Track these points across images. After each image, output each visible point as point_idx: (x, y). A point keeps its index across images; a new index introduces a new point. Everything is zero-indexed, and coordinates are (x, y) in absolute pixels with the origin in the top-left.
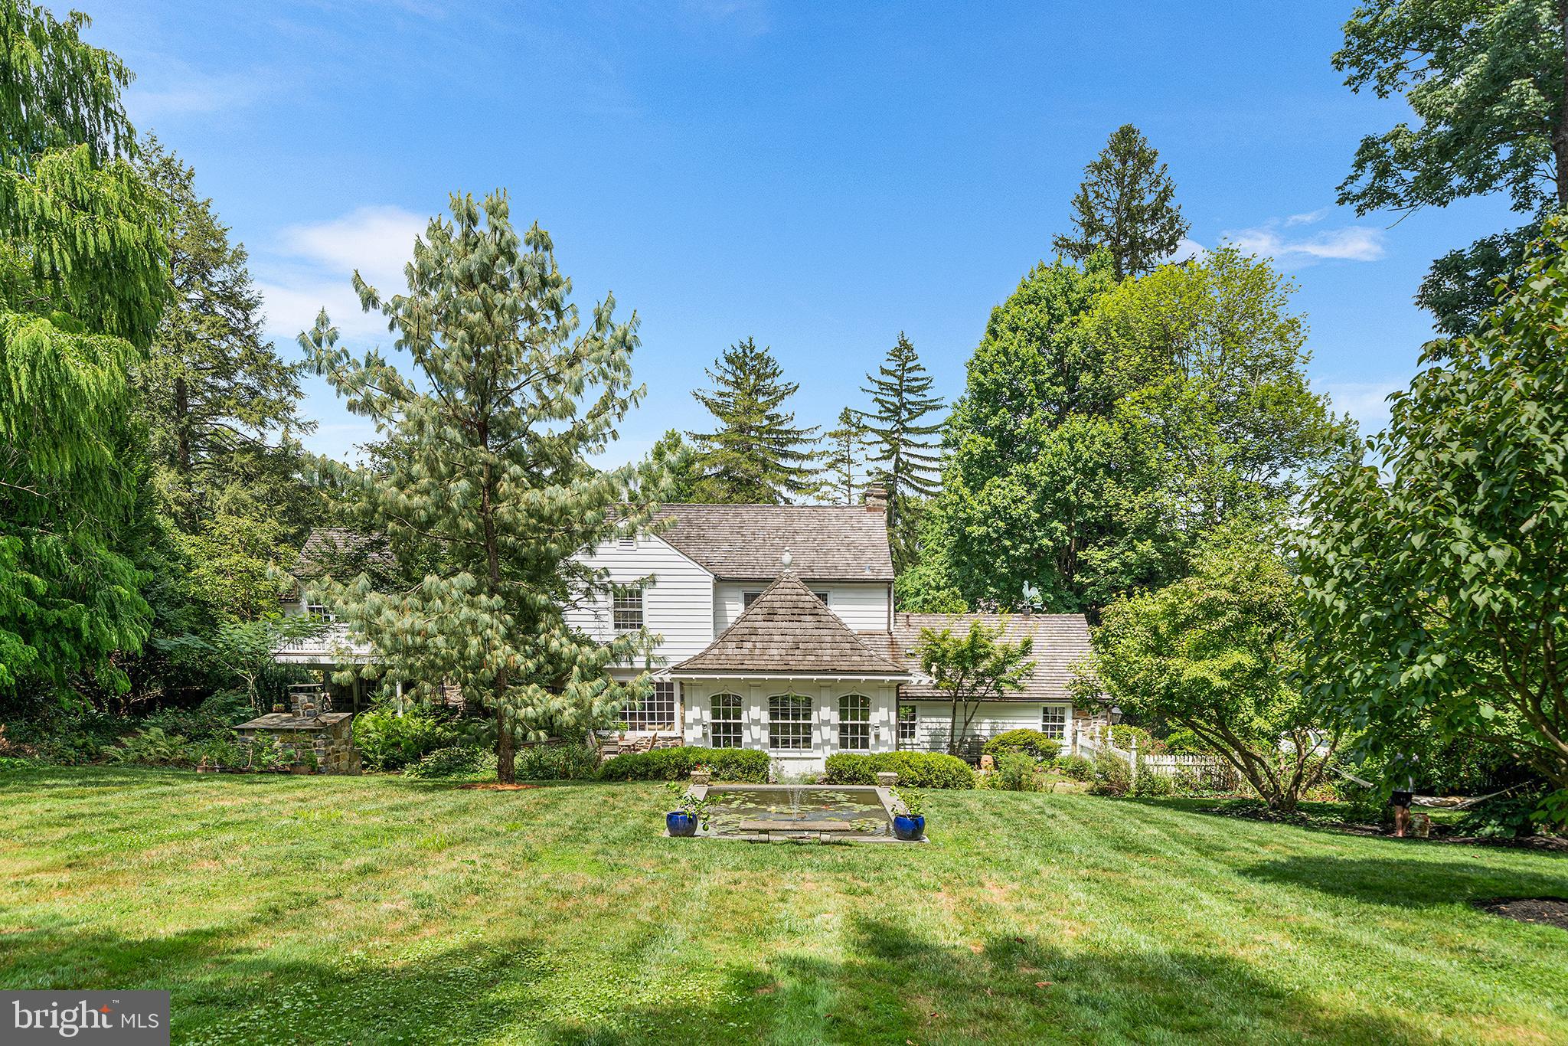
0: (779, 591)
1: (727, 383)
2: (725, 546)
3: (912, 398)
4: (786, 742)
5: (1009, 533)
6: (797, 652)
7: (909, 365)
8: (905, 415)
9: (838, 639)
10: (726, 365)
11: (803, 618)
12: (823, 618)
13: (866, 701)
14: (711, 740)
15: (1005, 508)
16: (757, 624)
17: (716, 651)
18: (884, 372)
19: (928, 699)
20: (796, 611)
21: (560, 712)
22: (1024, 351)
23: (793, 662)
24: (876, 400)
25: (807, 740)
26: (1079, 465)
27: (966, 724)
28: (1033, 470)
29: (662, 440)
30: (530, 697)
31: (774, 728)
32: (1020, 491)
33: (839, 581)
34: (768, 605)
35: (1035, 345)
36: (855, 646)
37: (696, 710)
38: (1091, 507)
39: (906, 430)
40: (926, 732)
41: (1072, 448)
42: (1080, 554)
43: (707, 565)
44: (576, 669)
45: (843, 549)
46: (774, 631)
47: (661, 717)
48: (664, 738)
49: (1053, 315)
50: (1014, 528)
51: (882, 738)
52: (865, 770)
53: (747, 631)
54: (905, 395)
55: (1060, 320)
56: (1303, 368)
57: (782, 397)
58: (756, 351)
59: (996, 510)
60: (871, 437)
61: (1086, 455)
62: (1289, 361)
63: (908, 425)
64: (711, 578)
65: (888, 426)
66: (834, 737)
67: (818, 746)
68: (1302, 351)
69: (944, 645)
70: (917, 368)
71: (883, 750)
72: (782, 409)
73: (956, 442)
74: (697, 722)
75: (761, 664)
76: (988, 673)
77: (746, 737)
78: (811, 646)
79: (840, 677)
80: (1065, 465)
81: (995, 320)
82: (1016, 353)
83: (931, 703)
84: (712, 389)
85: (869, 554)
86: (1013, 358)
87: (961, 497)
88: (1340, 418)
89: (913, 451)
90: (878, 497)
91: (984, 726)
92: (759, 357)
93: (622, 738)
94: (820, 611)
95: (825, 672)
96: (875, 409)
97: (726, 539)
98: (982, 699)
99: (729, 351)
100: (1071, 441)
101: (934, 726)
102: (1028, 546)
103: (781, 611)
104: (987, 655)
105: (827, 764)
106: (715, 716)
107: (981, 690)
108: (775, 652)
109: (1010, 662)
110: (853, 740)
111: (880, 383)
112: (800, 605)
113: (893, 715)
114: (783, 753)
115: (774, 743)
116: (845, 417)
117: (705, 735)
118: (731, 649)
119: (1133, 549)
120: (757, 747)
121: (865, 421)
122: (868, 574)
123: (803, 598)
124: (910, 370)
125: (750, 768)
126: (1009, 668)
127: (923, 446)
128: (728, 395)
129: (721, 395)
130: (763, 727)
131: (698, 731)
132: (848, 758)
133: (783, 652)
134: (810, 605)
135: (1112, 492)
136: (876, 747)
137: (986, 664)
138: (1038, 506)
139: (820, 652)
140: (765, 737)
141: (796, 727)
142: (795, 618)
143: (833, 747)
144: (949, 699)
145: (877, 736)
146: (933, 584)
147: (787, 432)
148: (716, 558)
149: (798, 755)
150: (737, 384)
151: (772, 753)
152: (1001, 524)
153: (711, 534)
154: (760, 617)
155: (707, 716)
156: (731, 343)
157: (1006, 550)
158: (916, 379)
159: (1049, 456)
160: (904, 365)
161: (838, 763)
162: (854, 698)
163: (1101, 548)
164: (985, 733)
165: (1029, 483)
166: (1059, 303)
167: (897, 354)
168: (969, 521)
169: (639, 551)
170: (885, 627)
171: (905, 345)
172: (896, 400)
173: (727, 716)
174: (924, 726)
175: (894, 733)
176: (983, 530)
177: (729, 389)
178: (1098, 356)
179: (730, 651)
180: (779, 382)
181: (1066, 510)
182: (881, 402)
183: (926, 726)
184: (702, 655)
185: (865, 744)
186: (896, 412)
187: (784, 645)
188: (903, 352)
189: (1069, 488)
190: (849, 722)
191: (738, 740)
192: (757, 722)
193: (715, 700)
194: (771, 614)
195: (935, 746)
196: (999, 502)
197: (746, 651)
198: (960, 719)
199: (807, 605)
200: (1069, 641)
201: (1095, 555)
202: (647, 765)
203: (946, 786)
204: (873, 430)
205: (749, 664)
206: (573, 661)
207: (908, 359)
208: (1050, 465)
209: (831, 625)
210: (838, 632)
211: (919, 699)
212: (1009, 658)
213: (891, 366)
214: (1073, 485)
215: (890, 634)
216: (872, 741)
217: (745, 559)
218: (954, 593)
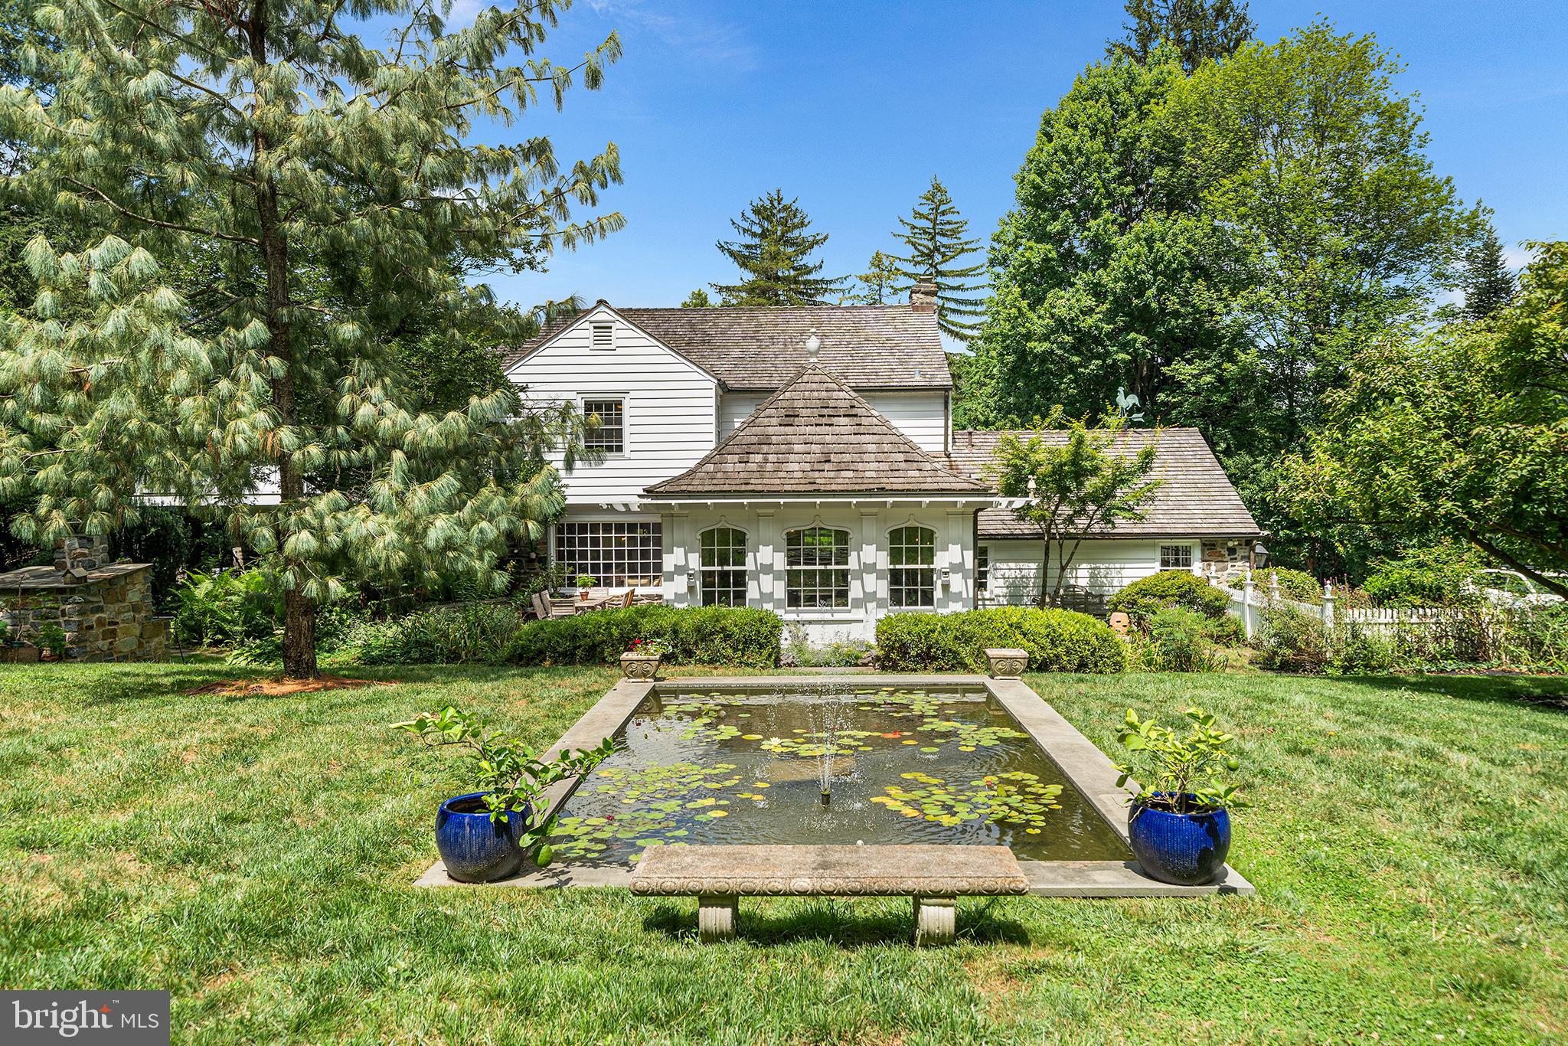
0: (802, 387)
1: (754, 235)
2: (736, 352)
3: (945, 241)
4: (811, 600)
5: (1075, 349)
6: (827, 466)
7: (942, 208)
8: (938, 258)
9: (886, 448)
10: (753, 217)
11: (835, 420)
12: (864, 421)
13: (929, 536)
14: (700, 597)
15: (1072, 320)
16: (771, 430)
17: (710, 467)
18: (918, 215)
19: (1005, 537)
20: (825, 412)
21: (368, 540)
22: (1088, 145)
23: (821, 481)
24: (909, 242)
25: (843, 595)
26: (1161, 267)
27: (1063, 569)
28: (1104, 277)
29: (688, 301)
30: (320, 517)
31: (792, 577)
32: (1090, 301)
33: (881, 389)
34: (785, 404)
35: (1100, 140)
36: (910, 457)
37: (679, 552)
38: (1176, 314)
39: (939, 273)
40: (1001, 582)
41: (1150, 250)
42: (1164, 369)
43: (711, 372)
44: (398, 455)
45: (884, 352)
46: (794, 439)
47: (645, 568)
48: (648, 597)
49: (1116, 111)
50: (1084, 342)
51: (953, 589)
52: (947, 641)
53: (755, 439)
54: (938, 238)
55: (1124, 116)
56: (1420, 152)
57: (812, 247)
58: (783, 202)
59: (1060, 322)
60: (903, 282)
61: (1168, 256)
62: (1403, 146)
63: (940, 268)
64: (712, 384)
65: (921, 269)
66: (883, 589)
67: (858, 603)
68: (1419, 130)
69: (1033, 457)
70: (951, 211)
71: (956, 607)
72: (809, 259)
73: (1005, 258)
74: (680, 570)
75: (775, 484)
76: (1094, 498)
77: (752, 591)
78: (847, 457)
79: (891, 500)
80: (1144, 267)
81: (1048, 123)
82: (1079, 149)
83: (1010, 543)
84: (739, 241)
85: (918, 358)
86: (1075, 154)
87: (1019, 310)
88: (1469, 207)
89: (948, 294)
90: (926, 293)
91: (1080, 573)
92: (786, 208)
93: (584, 596)
94: (859, 412)
95: (869, 493)
96: (910, 252)
97: (737, 345)
98: (1086, 536)
99: (756, 202)
100: (1150, 241)
101: (1012, 574)
102: (1100, 362)
103: (804, 412)
104: (1095, 471)
105: (879, 633)
106: (707, 559)
107: (1082, 522)
108: (795, 467)
109: (1123, 481)
110: (909, 593)
111: (914, 227)
112: (832, 403)
113: (969, 555)
114: (807, 614)
115: (793, 600)
116: (877, 262)
117: (691, 589)
118: (732, 464)
119: (1232, 359)
120: (768, 606)
121: (897, 264)
122: (918, 380)
123: (835, 395)
124: (943, 213)
125: (747, 642)
126: (1118, 492)
127: (958, 288)
128: (756, 247)
129: (747, 247)
130: (777, 576)
131: (681, 584)
132: (917, 621)
133: (808, 467)
134: (847, 404)
135: (1202, 295)
136: (944, 603)
137: (1091, 484)
138: (1110, 317)
139: (860, 466)
140: (780, 590)
141: (826, 575)
142: (824, 420)
143: (880, 604)
144: (1039, 536)
145: (946, 587)
146: (982, 418)
147: (816, 282)
148: (723, 366)
149: (828, 616)
150: (763, 235)
151: (788, 615)
152: (1067, 338)
153: (718, 340)
154: (774, 421)
155: (695, 562)
156: (760, 195)
157: (1072, 368)
158: (949, 223)
159: (1124, 258)
160: (937, 209)
161: (901, 629)
162: (912, 532)
163: (1190, 362)
164: (1083, 582)
165: (1097, 291)
166: (1124, 96)
167: (931, 198)
168: (1028, 337)
169: (619, 351)
170: (941, 448)
171: (938, 188)
172: (930, 245)
173: (724, 561)
174: (999, 574)
175: (971, 582)
176: (1046, 345)
177: (757, 241)
178: (1176, 146)
179: (730, 467)
180: (806, 233)
181: (1144, 319)
182: (913, 244)
183: (1002, 574)
184: (692, 472)
185: (928, 599)
186: (930, 256)
187: (808, 458)
188: (937, 197)
189: (1149, 293)
190: (904, 566)
191: (740, 597)
192: (768, 569)
193: (707, 537)
194: (790, 417)
195: (1015, 598)
196: (1061, 312)
197: (753, 467)
198: (1054, 565)
199: (840, 404)
200: (1184, 461)
201: (1183, 370)
202: (574, 638)
203: (1082, 666)
204: (905, 274)
205: (756, 484)
206: (396, 443)
207: (941, 202)
208: (1126, 269)
209: (875, 430)
210: (886, 439)
211: (992, 537)
212: (1120, 478)
213: (925, 210)
214: (1153, 290)
215: (948, 456)
216: (938, 594)
217: (760, 366)
218: (1012, 421)
